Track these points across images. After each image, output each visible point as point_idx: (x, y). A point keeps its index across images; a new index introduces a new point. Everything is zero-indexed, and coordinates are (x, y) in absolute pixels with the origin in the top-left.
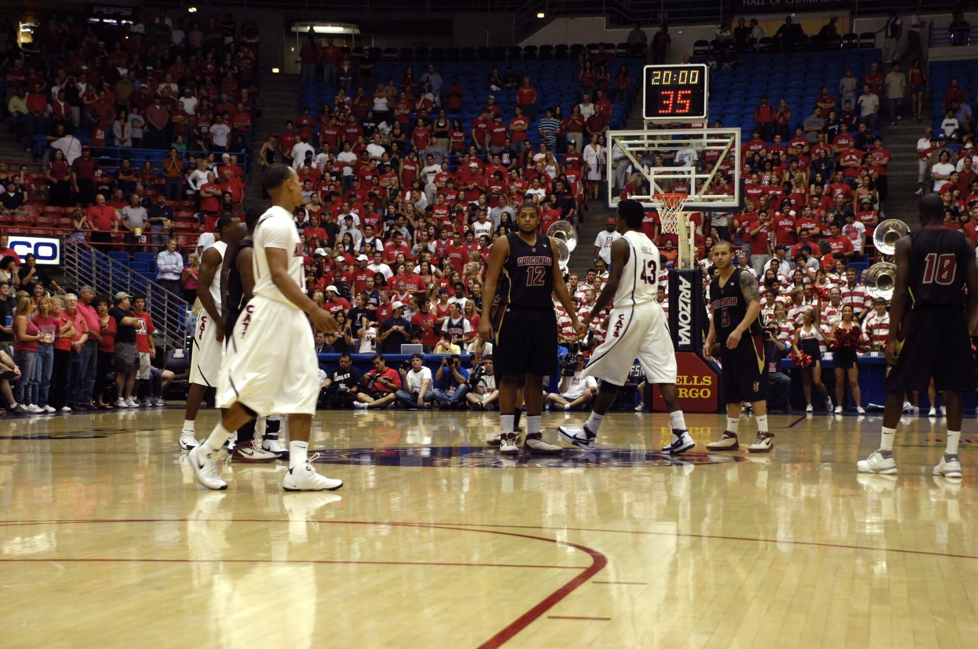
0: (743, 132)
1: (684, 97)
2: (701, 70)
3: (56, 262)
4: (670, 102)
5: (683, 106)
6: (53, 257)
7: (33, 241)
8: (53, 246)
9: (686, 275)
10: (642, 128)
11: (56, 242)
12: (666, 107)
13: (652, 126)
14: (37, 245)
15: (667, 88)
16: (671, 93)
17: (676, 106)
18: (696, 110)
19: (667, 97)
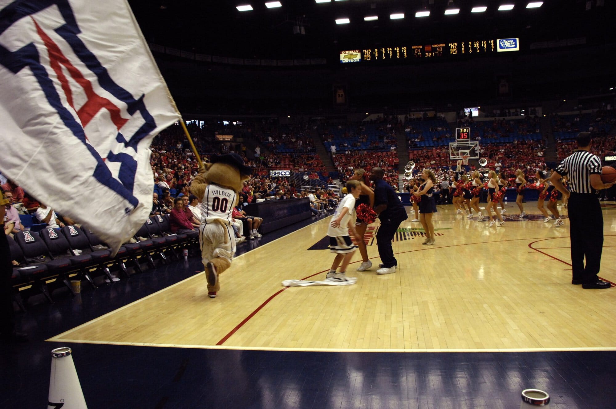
0: (479, 142)
1: (465, 135)
2: (469, 129)
3: (290, 176)
4: (462, 136)
5: (465, 137)
6: (289, 175)
7: (285, 171)
8: (289, 172)
9: (460, 173)
10: (455, 142)
11: (289, 171)
12: (462, 137)
13: (458, 141)
14: (286, 172)
15: (461, 133)
16: (463, 134)
17: (464, 137)
18: (468, 137)
19: (462, 135)
